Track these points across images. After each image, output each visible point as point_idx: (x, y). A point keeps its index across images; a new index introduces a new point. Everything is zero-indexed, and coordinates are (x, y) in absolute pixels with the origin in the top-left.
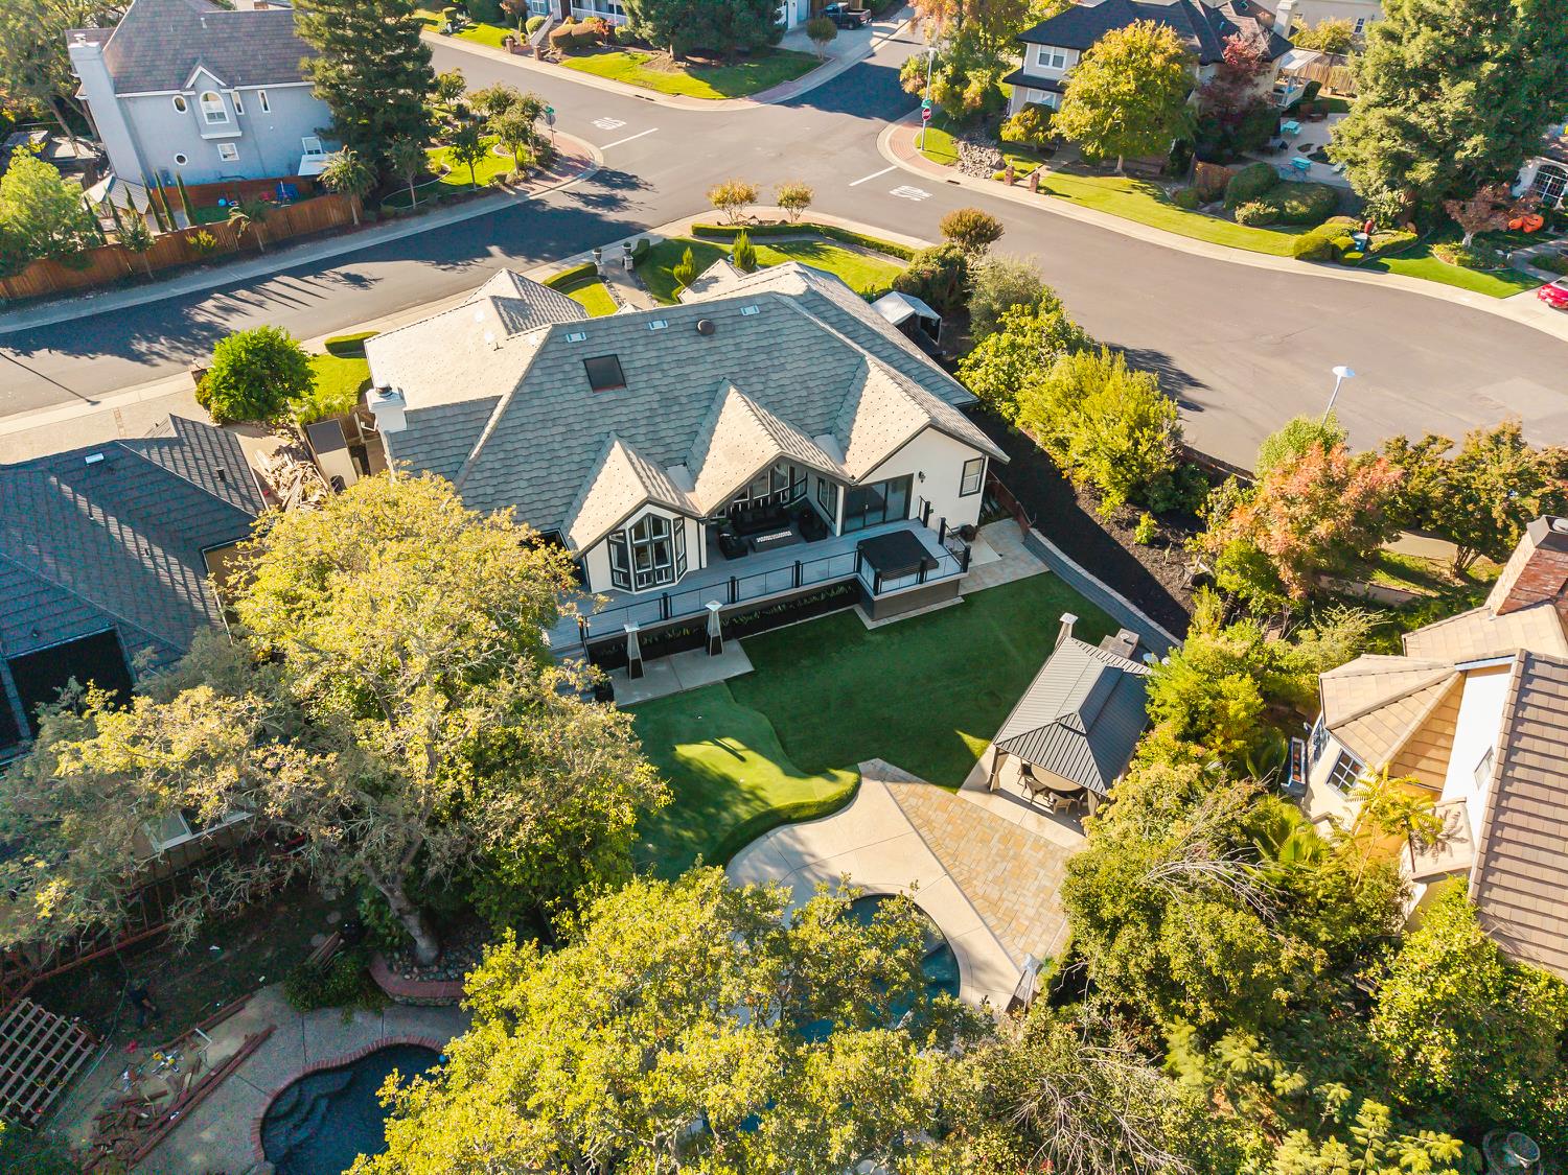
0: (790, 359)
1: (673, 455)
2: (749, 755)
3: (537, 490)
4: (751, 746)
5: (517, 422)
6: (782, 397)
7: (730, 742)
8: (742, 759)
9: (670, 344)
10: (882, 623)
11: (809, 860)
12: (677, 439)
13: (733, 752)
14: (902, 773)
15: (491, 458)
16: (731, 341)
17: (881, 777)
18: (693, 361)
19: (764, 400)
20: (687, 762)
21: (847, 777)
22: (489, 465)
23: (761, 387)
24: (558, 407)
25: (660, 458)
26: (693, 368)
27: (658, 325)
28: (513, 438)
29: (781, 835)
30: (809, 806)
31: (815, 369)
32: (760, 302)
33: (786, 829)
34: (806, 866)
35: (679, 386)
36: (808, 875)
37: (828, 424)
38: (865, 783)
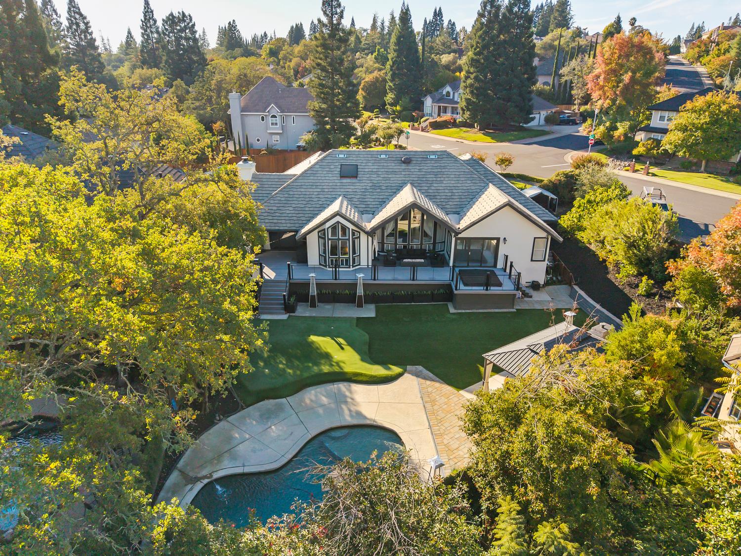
0: (446, 179)
1: (368, 209)
2: (348, 348)
3: (297, 212)
4: (350, 344)
5: (300, 184)
6: (437, 194)
7: (341, 340)
8: (342, 348)
9: (385, 164)
10: (460, 311)
11: (349, 400)
12: (373, 203)
13: (340, 345)
14: (431, 375)
15: (281, 196)
16: (418, 168)
17: (417, 375)
18: (394, 172)
19: (426, 194)
20: (313, 342)
21: (396, 370)
22: (279, 198)
23: (427, 188)
24: (321, 181)
25: (362, 210)
26: (394, 176)
27: (383, 156)
28: (295, 190)
29: (342, 386)
30: (365, 375)
31: (459, 185)
32: (438, 153)
33: (345, 384)
34: (346, 402)
35: (383, 182)
36: (344, 407)
37: (458, 210)
38: (406, 375)
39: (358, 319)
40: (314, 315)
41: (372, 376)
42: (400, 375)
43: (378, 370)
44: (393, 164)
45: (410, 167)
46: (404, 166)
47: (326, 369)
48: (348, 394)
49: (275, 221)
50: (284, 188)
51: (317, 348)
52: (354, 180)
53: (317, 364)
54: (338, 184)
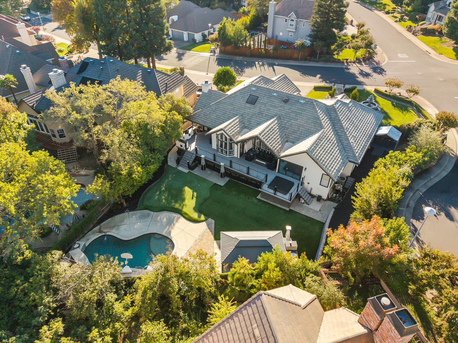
0: (301, 119)
2: (195, 199)
4: (197, 198)
5: (225, 102)
7: (196, 194)
8: (193, 198)
9: (273, 100)
11: (173, 224)
13: (193, 196)
14: (213, 228)
16: (289, 107)
17: (208, 225)
18: (275, 107)
20: (184, 190)
21: (203, 218)
22: (213, 108)
24: (236, 102)
26: (274, 109)
27: (275, 94)
28: (222, 105)
30: (188, 215)
33: (179, 216)
35: (266, 111)
36: (168, 227)
37: (294, 141)
38: (204, 223)
39: (215, 184)
40: (199, 175)
41: (190, 217)
42: (202, 221)
43: (195, 215)
44: (277, 101)
45: (285, 106)
46: (282, 104)
47: (177, 206)
48: (175, 222)
49: (205, 120)
50: (217, 102)
51: (183, 195)
52: (252, 106)
53: (176, 202)
54: (243, 107)
